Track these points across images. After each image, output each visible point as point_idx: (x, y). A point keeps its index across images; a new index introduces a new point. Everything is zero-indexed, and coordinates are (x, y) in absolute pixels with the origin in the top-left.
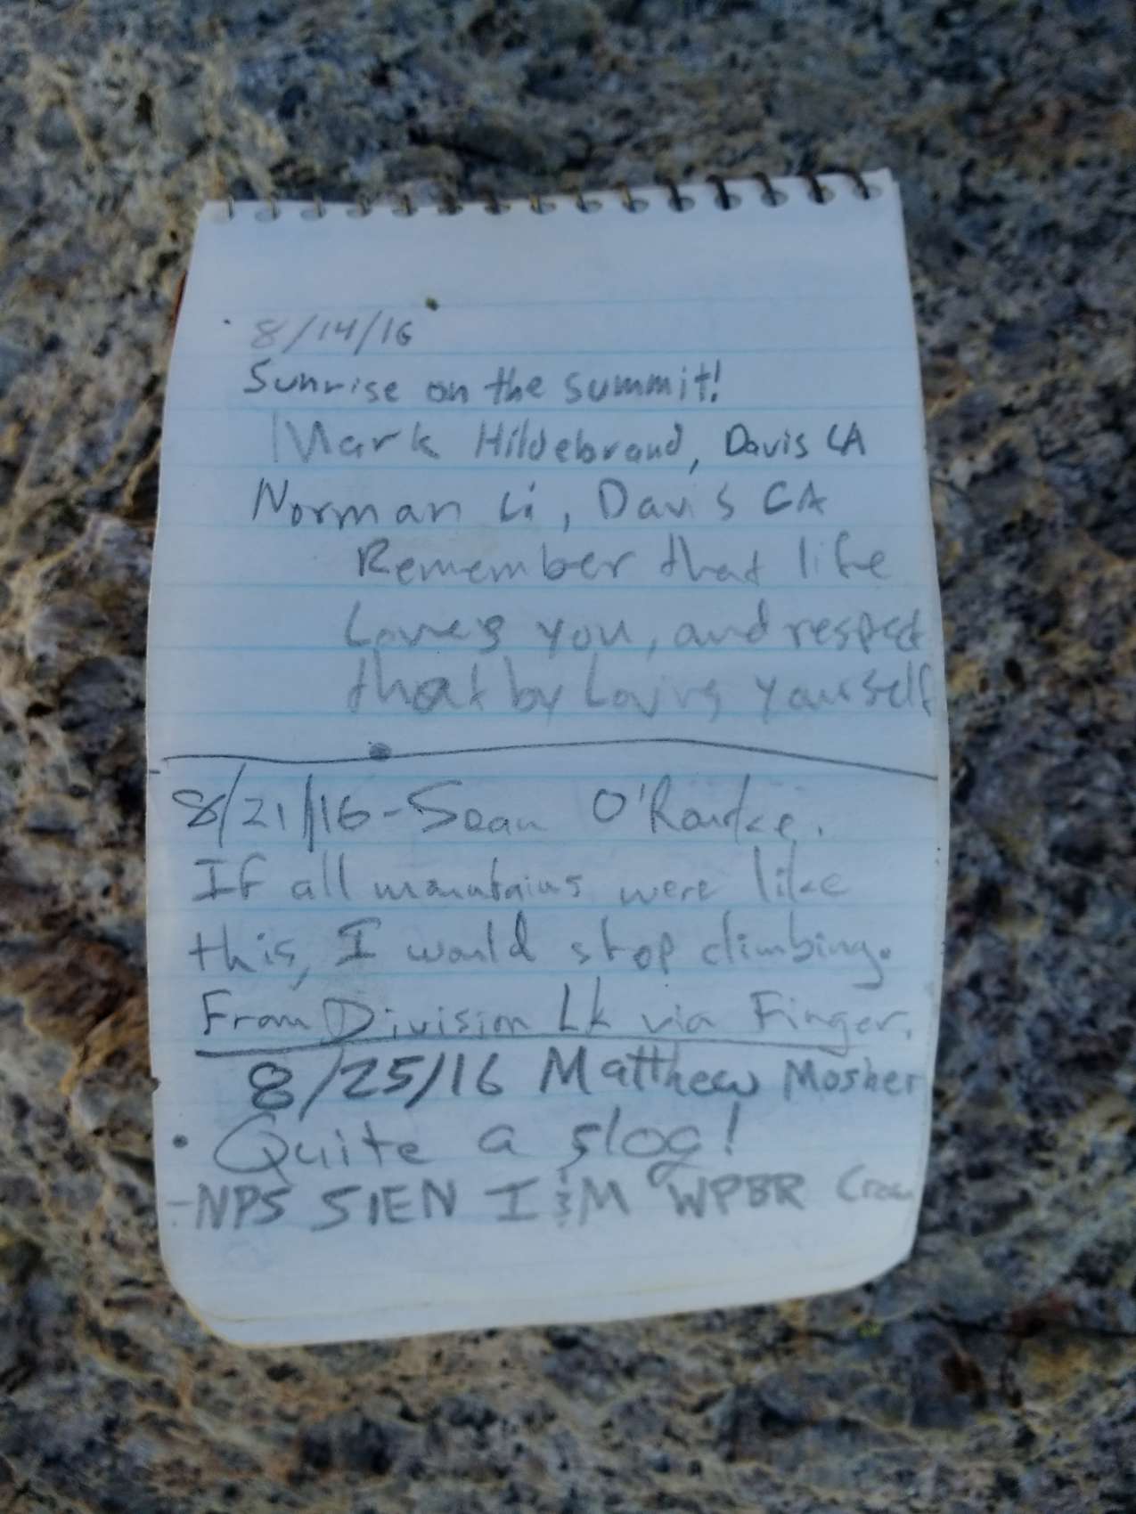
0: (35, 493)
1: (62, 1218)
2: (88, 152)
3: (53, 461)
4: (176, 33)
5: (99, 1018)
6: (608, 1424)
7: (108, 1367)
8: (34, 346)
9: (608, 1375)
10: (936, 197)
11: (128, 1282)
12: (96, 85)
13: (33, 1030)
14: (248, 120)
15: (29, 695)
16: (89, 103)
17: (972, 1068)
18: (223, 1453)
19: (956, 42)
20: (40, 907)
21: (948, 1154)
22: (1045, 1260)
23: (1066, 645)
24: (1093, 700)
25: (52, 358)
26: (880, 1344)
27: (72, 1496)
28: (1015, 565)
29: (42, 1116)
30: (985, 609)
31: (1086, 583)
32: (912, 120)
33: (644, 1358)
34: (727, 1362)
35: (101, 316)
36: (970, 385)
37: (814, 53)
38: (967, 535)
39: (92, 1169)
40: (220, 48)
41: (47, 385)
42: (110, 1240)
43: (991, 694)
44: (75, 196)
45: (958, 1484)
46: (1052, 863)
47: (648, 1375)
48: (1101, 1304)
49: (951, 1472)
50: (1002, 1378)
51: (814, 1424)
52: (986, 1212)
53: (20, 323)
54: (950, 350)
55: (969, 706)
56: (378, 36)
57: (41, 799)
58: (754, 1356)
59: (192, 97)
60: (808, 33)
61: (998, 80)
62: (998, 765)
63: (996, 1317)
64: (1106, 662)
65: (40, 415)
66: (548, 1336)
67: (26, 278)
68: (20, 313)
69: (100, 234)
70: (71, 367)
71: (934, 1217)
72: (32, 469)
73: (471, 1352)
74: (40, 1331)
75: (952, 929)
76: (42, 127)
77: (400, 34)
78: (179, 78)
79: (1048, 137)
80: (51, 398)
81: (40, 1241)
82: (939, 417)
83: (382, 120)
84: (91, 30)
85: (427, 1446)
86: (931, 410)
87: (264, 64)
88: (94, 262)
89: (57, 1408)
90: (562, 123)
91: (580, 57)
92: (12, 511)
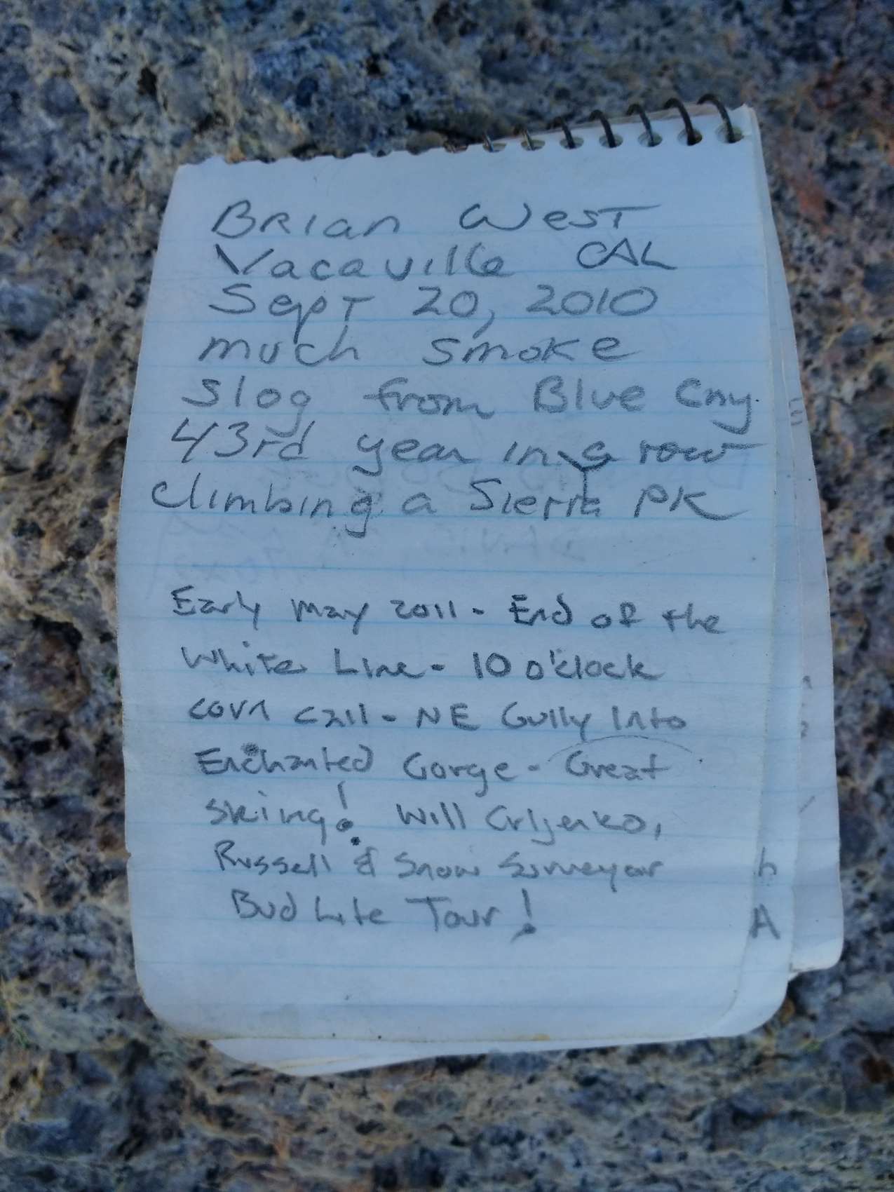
0: (96, 432)
2: (94, 118)
4: (174, 16)
6: (620, 1135)
7: (211, 1131)
8: (66, 295)
9: (623, 1101)
10: (811, 165)
11: (238, 1073)
12: (98, 59)
14: (270, 107)
16: (93, 76)
17: (882, 851)
18: (307, 1185)
19: (800, 26)
21: (868, 917)
25: (82, 305)
26: (818, 1056)
30: (871, 499)
32: (788, 102)
33: (649, 1087)
34: (715, 1083)
35: (131, 272)
36: (852, 321)
37: (698, 38)
38: (855, 438)
40: (220, 33)
41: (81, 328)
43: (877, 563)
44: (85, 159)
45: (875, 1146)
47: (653, 1099)
49: (869, 1139)
51: (772, 1117)
53: (51, 274)
54: (836, 293)
55: (864, 573)
56: (366, 29)
58: (736, 1078)
59: (198, 76)
60: (693, 21)
61: (835, 60)
62: (885, 618)
65: (80, 356)
66: (576, 1078)
67: (49, 232)
68: (49, 266)
69: (116, 195)
70: (105, 314)
71: (858, 962)
72: (87, 409)
73: (514, 1095)
74: (147, 1107)
75: (862, 748)
76: (47, 97)
77: (383, 27)
78: (181, 57)
79: (878, 109)
80: (90, 342)
81: (150, 1042)
82: (831, 347)
83: (383, 107)
84: (90, 10)
85: (472, 1162)
86: (827, 344)
87: (278, 55)
88: (113, 221)
89: (167, 1166)
90: (519, 104)
91: (518, 41)
92: (75, 447)
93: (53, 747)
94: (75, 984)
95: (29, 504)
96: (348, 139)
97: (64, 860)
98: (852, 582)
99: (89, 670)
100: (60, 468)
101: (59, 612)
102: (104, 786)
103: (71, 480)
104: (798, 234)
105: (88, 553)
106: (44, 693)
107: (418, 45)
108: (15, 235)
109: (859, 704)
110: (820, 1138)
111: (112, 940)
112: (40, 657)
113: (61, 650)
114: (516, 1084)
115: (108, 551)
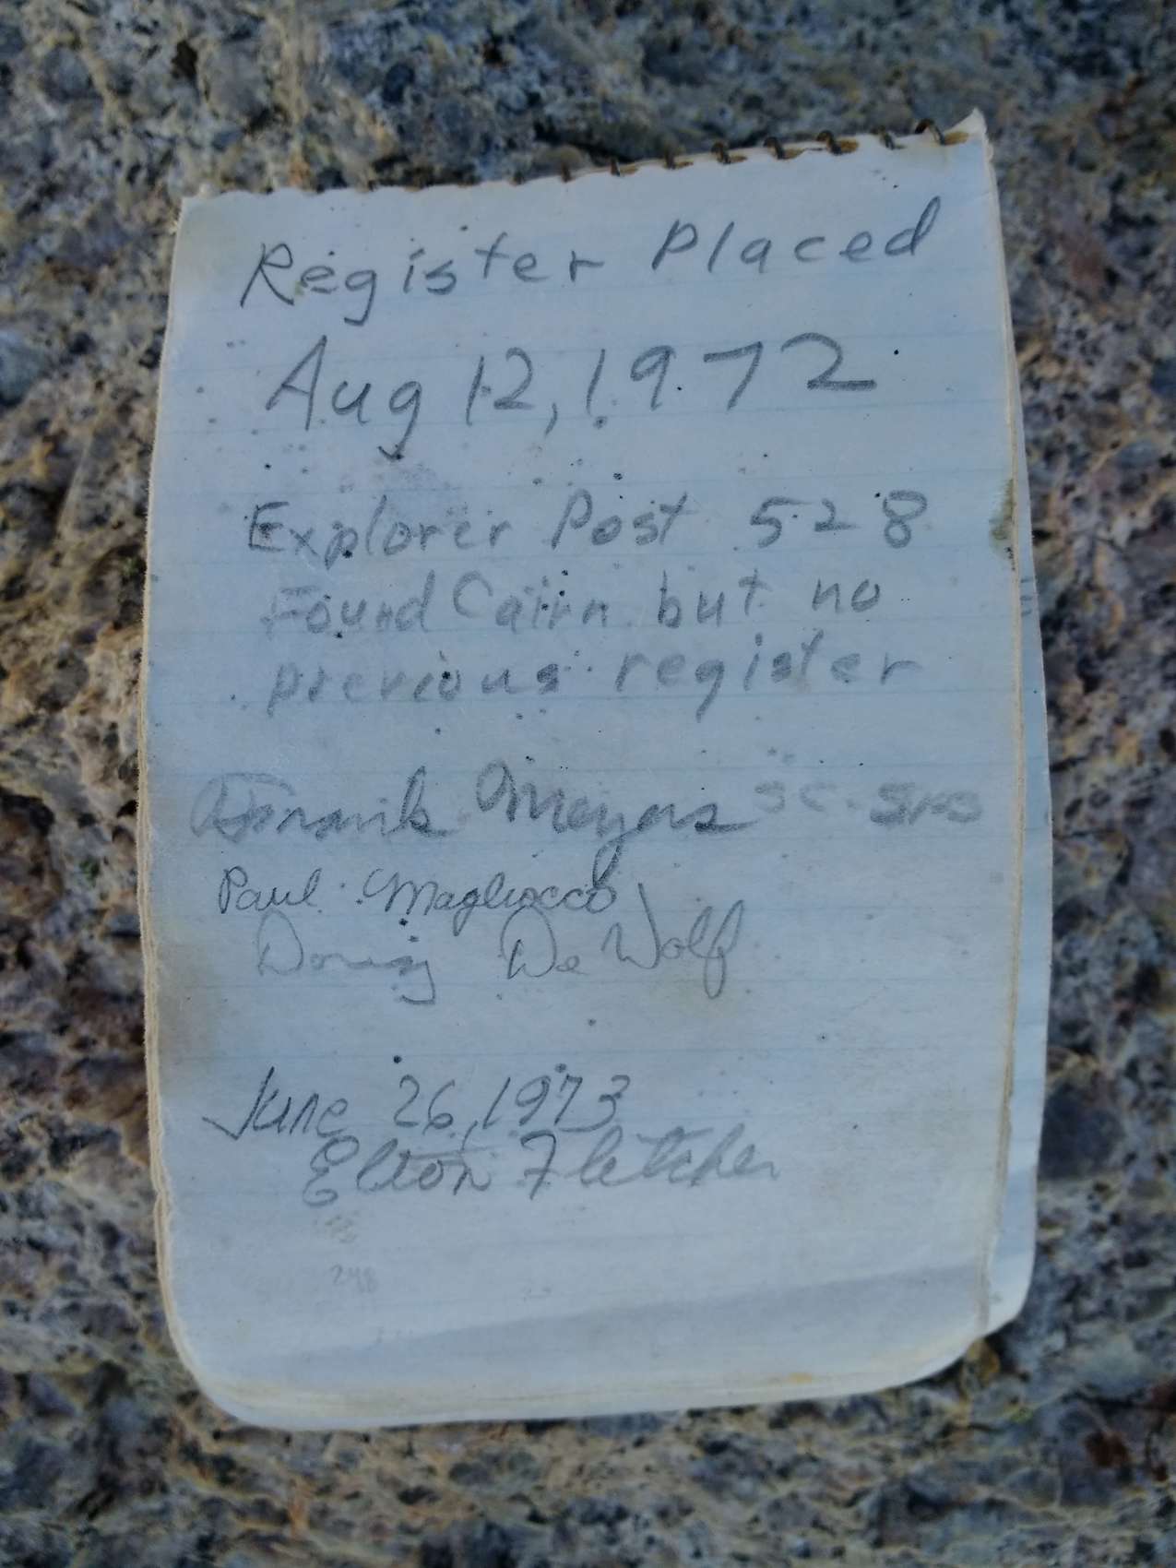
0: (88, 538)
1: (161, 1350)
2: (111, 106)
3: (106, 497)
6: (756, 1520)
7: (206, 1487)
8: (59, 346)
9: (762, 1477)
10: (1088, 218)
12: (119, 25)
13: (133, 1160)
14: (346, 102)
15: (123, 793)
16: (111, 49)
17: (1131, 1157)
19: (1085, 26)
20: (125, 1018)
21: (1107, 1245)
25: (81, 361)
26: (1029, 1429)
29: (138, 1245)
30: (1144, 679)
32: (1061, 129)
33: (798, 1460)
34: (887, 1459)
35: (147, 320)
36: (1133, 435)
37: (944, 36)
38: (1127, 596)
43: (1147, 766)
44: (95, 163)
45: (1097, 1551)
47: (803, 1476)
49: (1091, 1541)
50: (1147, 1452)
51: (962, 1506)
52: (1139, 1297)
53: (41, 318)
54: (1112, 395)
55: (1129, 779)
57: (130, 902)
58: (914, 1453)
59: (253, 55)
61: (1131, 75)
62: (1153, 842)
63: (1140, 1394)
65: (74, 432)
66: (700, 1443)
67: (41, 260)
68: (37, 306)
69: (133, 212)
70: (110, 376)
71: (1090, 1306)
72: (78, 506)
73: (615, 1461)
74: (121, 1451)
75: (1113, 1017)
76: (47, 72)
78: (232, 30)
80: (88, 412)
81: (127, 1366)
82: (1102, 470)
83: (502, 109)
85: (554, 1543)
86: (1097, 464)
87: (361, 32)
88: (129, 247)
89: (144, 1530)
90: (692, 113)
91: (696, 27)
92: (58, 556)
93: (10, 965)
94: (27, 1285)
96: (451, 150)
97: (17, 1119)
98: (1112, 790)
99: (61, 862)
100: (37, 584)
101: (24, 782)
102: (76, 1021)
103: (50, 603)
104: (1065, 311)
105: (66, 704)
107: (557, 25)
109: (1111, 958)
110: (1024, 1537)
111: (79, 1228)
113: (25, 835)
114: (619, 1447)
115: (92, 704)
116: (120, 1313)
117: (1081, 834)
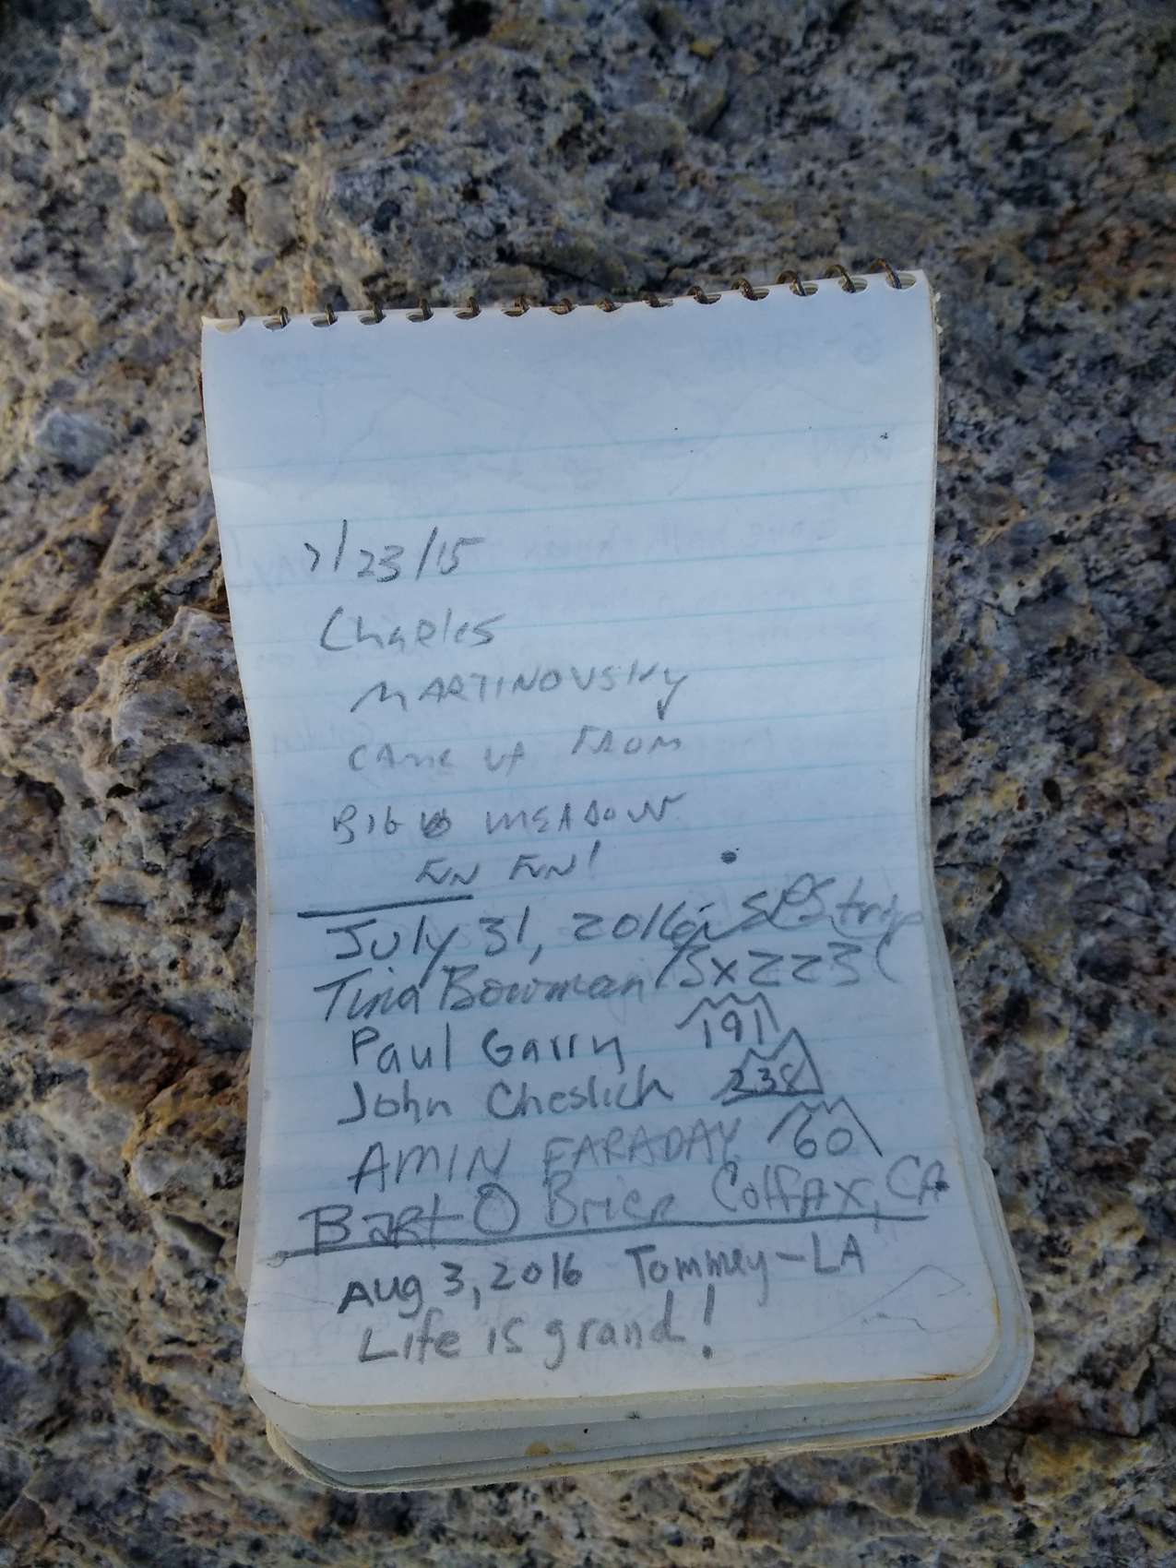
0: (120, 577)
1: (111, 1275)
2: (179, 239)
3: (139, 546)
4: (271, 129)
5: (160, 1088)
6: (628, 1498)
7: (145, 1419)
8: (121, 429)
10: (1000, 326)
11: (173, 1340)
12: (190, 173)
13: (97, 1095)
14: (344, 232)
15: (112, 776)
16: (183, 192)
18: (251, 1508)
19: (1028, 164)
20: (107, 975)
22: (1054, 1360)
23: (1103, 769)
24: (1127, 821)
25: (138, 440)
27: (102, 1543)
28: (1058, 689)
29: (99, 1177)
30: (1028, 732)
31: (1124, 708)
32: (982, 249)
35: (187, 406)
36: (1023, 512)
37: (888, 174)
38: (1013, 658)
39: (145, 1231)
40: (315, 150)
41: (133, 468)
42: (159, 1299)
43: (1029, 812)
44: (165, 283)
46: (1080, 978)
48: (1105, 1405)
49: (954, 1559)
50: (1007, 1472)
54: (1006, 479)
55: (1009, 822)
56: (469, 150)
57: (116, 873)
59: (287, 196)
60: (885, 154)
61: (1069, 204)
62: (1032, 881)
64: (1141, 787)
65: (125, 496)
67: (115, 360)
68: (108, 396)
69: (189, 321)
70: (157, 452)
72: (117, 553)
74: (79, 1381)
75: (981, 1040)
76: (134, 211)
77: (493, 148)
78: (273, 176)
79: (1114, 265)
80: (137, 481)
81: (87, 1296)
82: (993, 543)
83: (472, 237)
84: (187, 120)
85: (449, 1508)
86: (985, 537)
87: (361, 175)
88: (182, 350)
89: (92, 1457)
90: (643, 241)
91: (662, 171)
92: (96, 592)
93: (18, 924)
94: (9, 1209)
95: (30, 649)
97: (10, 1056)
98: (991, 831)
99: (67, 839)
100: (76, 612)
101: (43, 770)
102: (65, 975)
103: (80, 626)
104: (964, 405)
105: (78, 704)
106: (14, 860)
108: (79, 361)
109: (981, 983)
111: (53, 1159)
112: (17, 819)
113: (40, 814)
115: (97, 704)
116: (83, 1241)
117: (956, 866)
